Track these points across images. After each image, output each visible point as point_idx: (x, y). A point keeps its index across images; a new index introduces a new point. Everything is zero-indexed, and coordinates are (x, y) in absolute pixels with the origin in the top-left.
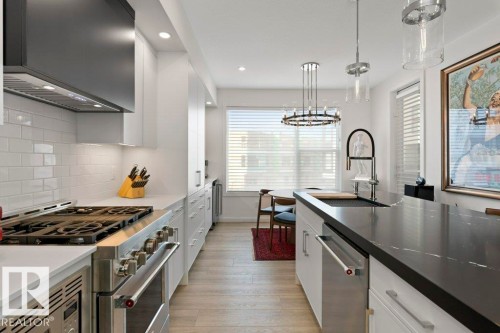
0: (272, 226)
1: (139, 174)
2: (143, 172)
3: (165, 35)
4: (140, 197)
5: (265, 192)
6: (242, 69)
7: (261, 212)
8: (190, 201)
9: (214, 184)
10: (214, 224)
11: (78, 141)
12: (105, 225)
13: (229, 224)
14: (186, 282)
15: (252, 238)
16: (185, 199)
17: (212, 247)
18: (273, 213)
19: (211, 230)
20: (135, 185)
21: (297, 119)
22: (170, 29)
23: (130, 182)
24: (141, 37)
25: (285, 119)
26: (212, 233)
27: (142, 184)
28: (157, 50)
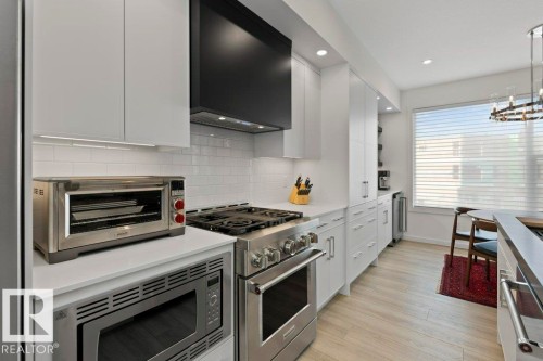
0: (470, 255)
1: (303, 183)
2: (307, 182)
3: (322, 53)
4: (304, 204)
5: (463, 211)
6: (427, 62)
7: (456, 236)
8: (352, 212)
9: (394, 196)
10: (394, 241)
11: (255, 157)
12: (253, 223)
13: (414, 243)
14: (347, 292)
15: (443, 265)
16: (346, 209)
17: (386, 266)
18: (473, 239)
19: (389, 246)
20: (300, 193)
21: (515, 111)
22: (324, 45)
23: (296, 190)
24: (301, 60)
25: (495, 113)
26: (391, 250)
27: (306, 193)
28: (318, 69)
